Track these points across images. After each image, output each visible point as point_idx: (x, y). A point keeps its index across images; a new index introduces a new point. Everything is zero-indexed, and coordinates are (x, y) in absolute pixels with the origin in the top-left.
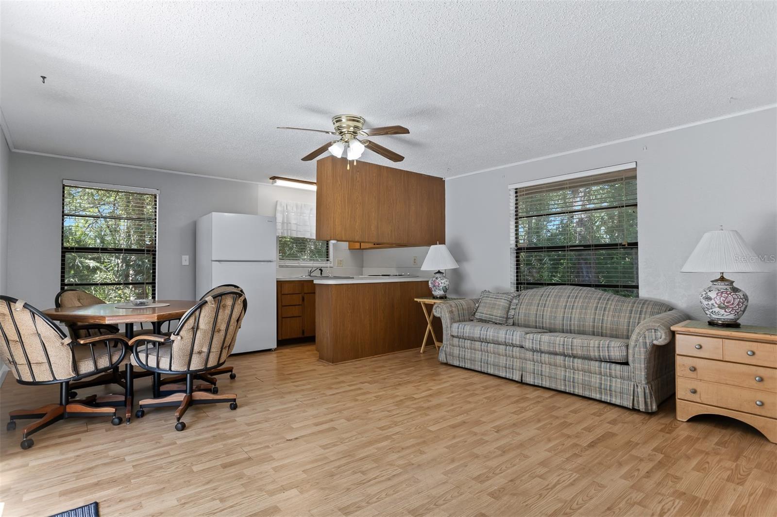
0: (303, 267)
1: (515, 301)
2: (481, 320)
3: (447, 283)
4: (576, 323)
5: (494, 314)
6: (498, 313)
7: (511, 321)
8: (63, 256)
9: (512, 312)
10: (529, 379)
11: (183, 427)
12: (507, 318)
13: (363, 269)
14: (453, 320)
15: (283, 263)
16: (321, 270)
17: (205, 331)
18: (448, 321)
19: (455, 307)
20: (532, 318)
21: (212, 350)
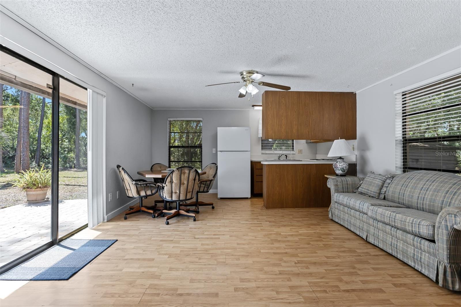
0: (276, 154)
1: (388, 181)
2: (361, 193)
3: (345, 166)
4: (427, 203)
5: (370, 189)
6: (374, 190)
7: (382, 196)
8: (169, 150)
9: (384, 189)
10: (371, 240)
11: (168, 224)
12: (380, 194)
13: (317, 155)
14: (337, 191)
15: (264, 152)
16: (286, 156)
17: (176, 184)
18: (333, 191)
19: (340, 182)
20: (397, 195)
21: (181, 192)
